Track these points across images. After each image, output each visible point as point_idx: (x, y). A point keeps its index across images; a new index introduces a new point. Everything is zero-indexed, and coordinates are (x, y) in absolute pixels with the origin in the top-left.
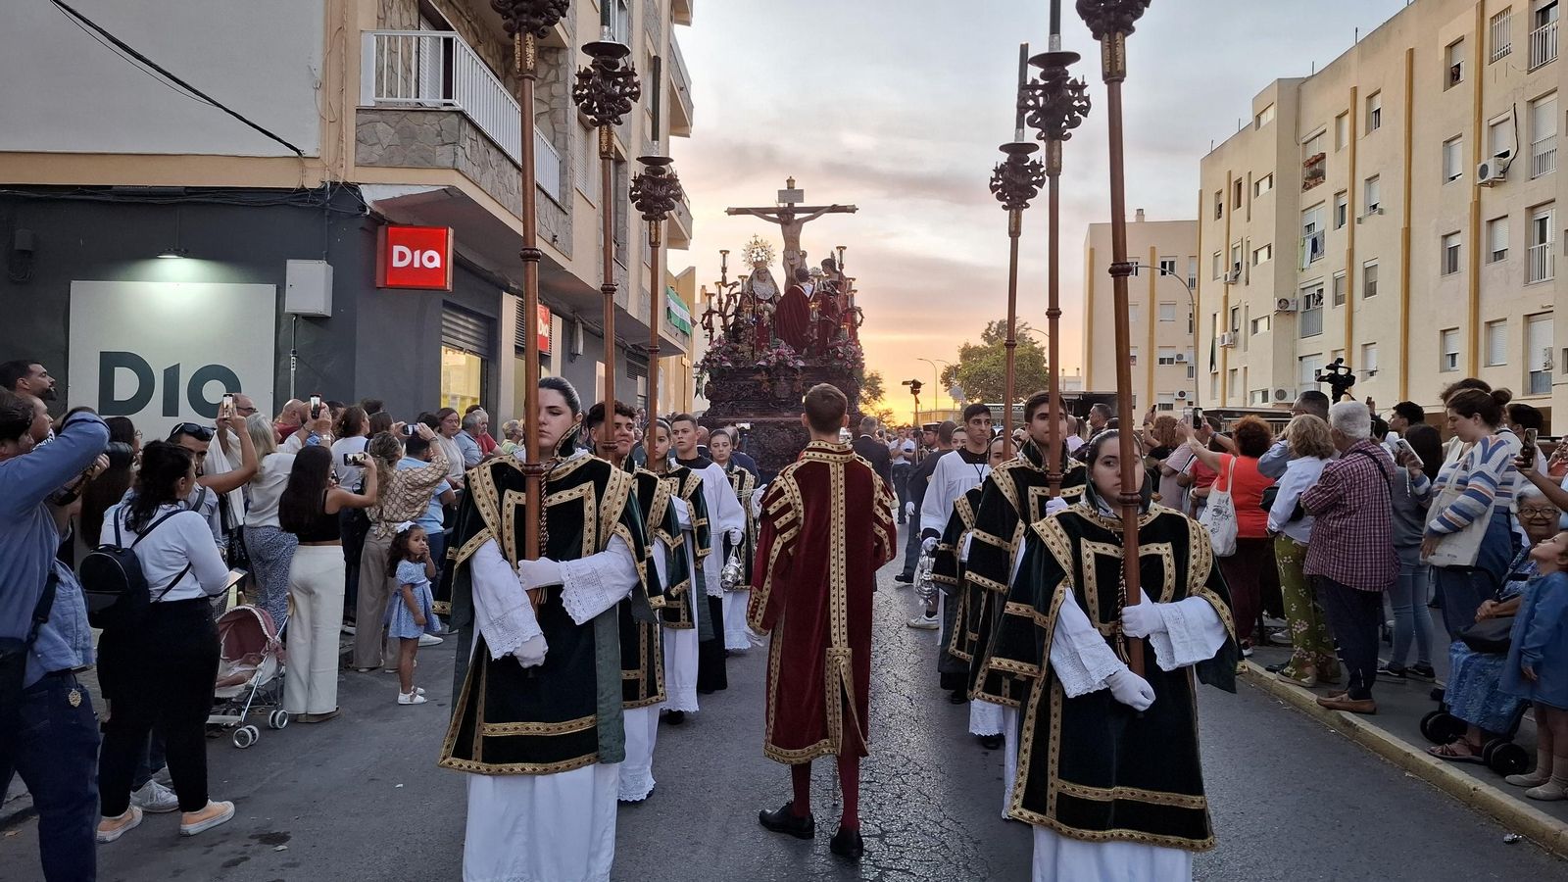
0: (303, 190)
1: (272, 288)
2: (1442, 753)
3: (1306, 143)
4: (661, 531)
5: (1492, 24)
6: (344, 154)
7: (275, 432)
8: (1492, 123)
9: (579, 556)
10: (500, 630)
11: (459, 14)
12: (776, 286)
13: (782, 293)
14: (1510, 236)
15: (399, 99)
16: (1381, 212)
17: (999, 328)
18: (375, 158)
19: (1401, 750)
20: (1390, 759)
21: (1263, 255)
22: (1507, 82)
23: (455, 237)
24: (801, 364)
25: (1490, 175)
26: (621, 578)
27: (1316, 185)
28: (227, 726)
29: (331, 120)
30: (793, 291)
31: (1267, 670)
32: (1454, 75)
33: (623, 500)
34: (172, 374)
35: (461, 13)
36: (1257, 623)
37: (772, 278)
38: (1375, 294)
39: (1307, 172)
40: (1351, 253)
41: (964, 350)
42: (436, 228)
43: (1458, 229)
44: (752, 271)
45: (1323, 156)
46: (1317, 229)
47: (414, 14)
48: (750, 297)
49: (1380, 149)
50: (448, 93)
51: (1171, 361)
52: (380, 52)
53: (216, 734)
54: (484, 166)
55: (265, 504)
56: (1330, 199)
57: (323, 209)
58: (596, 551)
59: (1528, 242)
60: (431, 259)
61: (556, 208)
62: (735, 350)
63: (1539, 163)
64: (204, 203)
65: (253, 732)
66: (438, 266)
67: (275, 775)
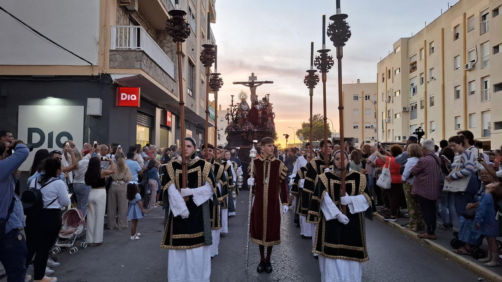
0: (93, 76)
1: (83, 107)
2: (457, 252)
3: (410, 58)
4: (220, 180)
5: (468, 20)
6: (106, 65)
7: (82, 153)
8: (469, 51)
9: (197, 187)
10: (176, 209)
11: (142, 21)
12: (248, 106)
13: (250, 108)
14: (476, 87)
15: (123, 47)
16: (435, 79)
17: (314, 117)
18: (116, 65)
19: (444, 251)
20: (441, 254)
21: (398, 93)
22: (473, 38)
23: (141, 90)
24: (256, 130)
25: (469, 68)
26: (209, 193)
27: (414, 71)
28: (67, 247)
29: (102, 54)
30: (254, 108)
31: (401, 226)
32: (457, 36)
33: (209, 171)
34: (51, 135)
35: (143, 20)
36: (398, 211)
37: (247, 104)
38: (434, 105)
39: (411, 68)
40: (426, 92)
41: (303, 124)
42: (135, 87)
43: (459, 85)
44: (241, 101)
45: (416, 62)
46: (415, 85)
47: (128, 20)
48: (240, 110)
49: (434, 60)
50: (139, 45)
51: (369, 127)
52: (117, 32)
53: (64, 250)
54: (150, 68)
55: (80, 176)
56: (419, 75)
57: (99, 82)
58: (202, 185)
59: (482, 89)
60: (133, 97)
61: (173, 81)
62: (236, 126)
63: (484, 63)
64: (62, 80)
65: (76, 249)
66: (136, 99)
67: (82, 263)
